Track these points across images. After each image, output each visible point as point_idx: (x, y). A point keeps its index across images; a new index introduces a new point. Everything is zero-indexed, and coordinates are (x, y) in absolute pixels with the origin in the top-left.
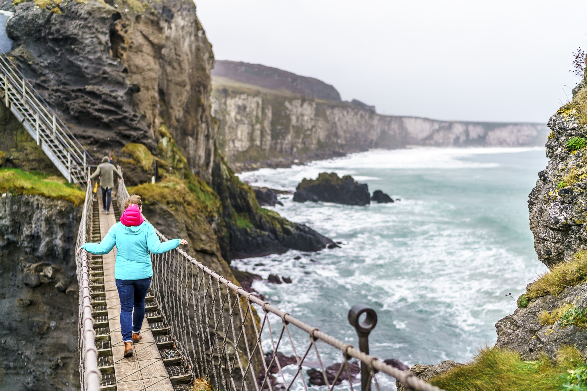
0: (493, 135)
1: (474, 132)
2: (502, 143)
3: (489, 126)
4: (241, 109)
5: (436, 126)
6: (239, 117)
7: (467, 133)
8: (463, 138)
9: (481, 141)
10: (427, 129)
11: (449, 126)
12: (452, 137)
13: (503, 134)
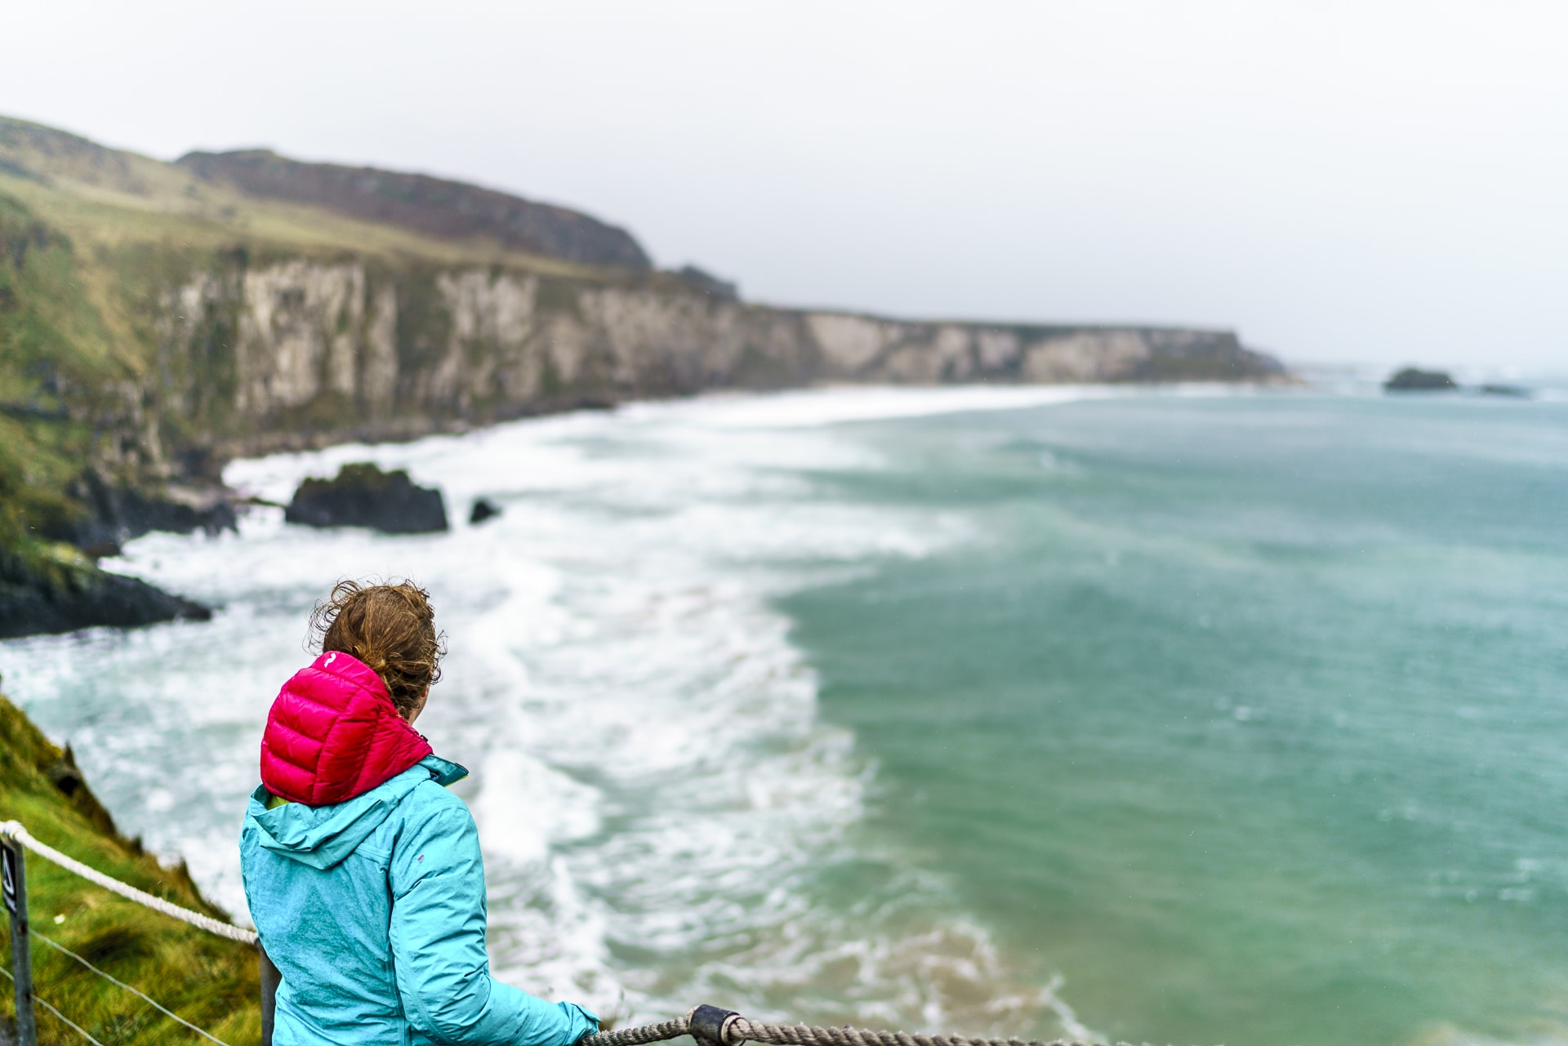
0: (1041, 357)
1: (995, 349)
2: (1062, 375)
3: (1031, 335)
4: (290, 300)
5: (894, 334)
6: (283, 319)
7: (974, 351)
8: (964, 364)
9: (1011, 372)
10: (868, 341)
11: (923, 333)
12: (935, 361)
13: (1068, 353)
